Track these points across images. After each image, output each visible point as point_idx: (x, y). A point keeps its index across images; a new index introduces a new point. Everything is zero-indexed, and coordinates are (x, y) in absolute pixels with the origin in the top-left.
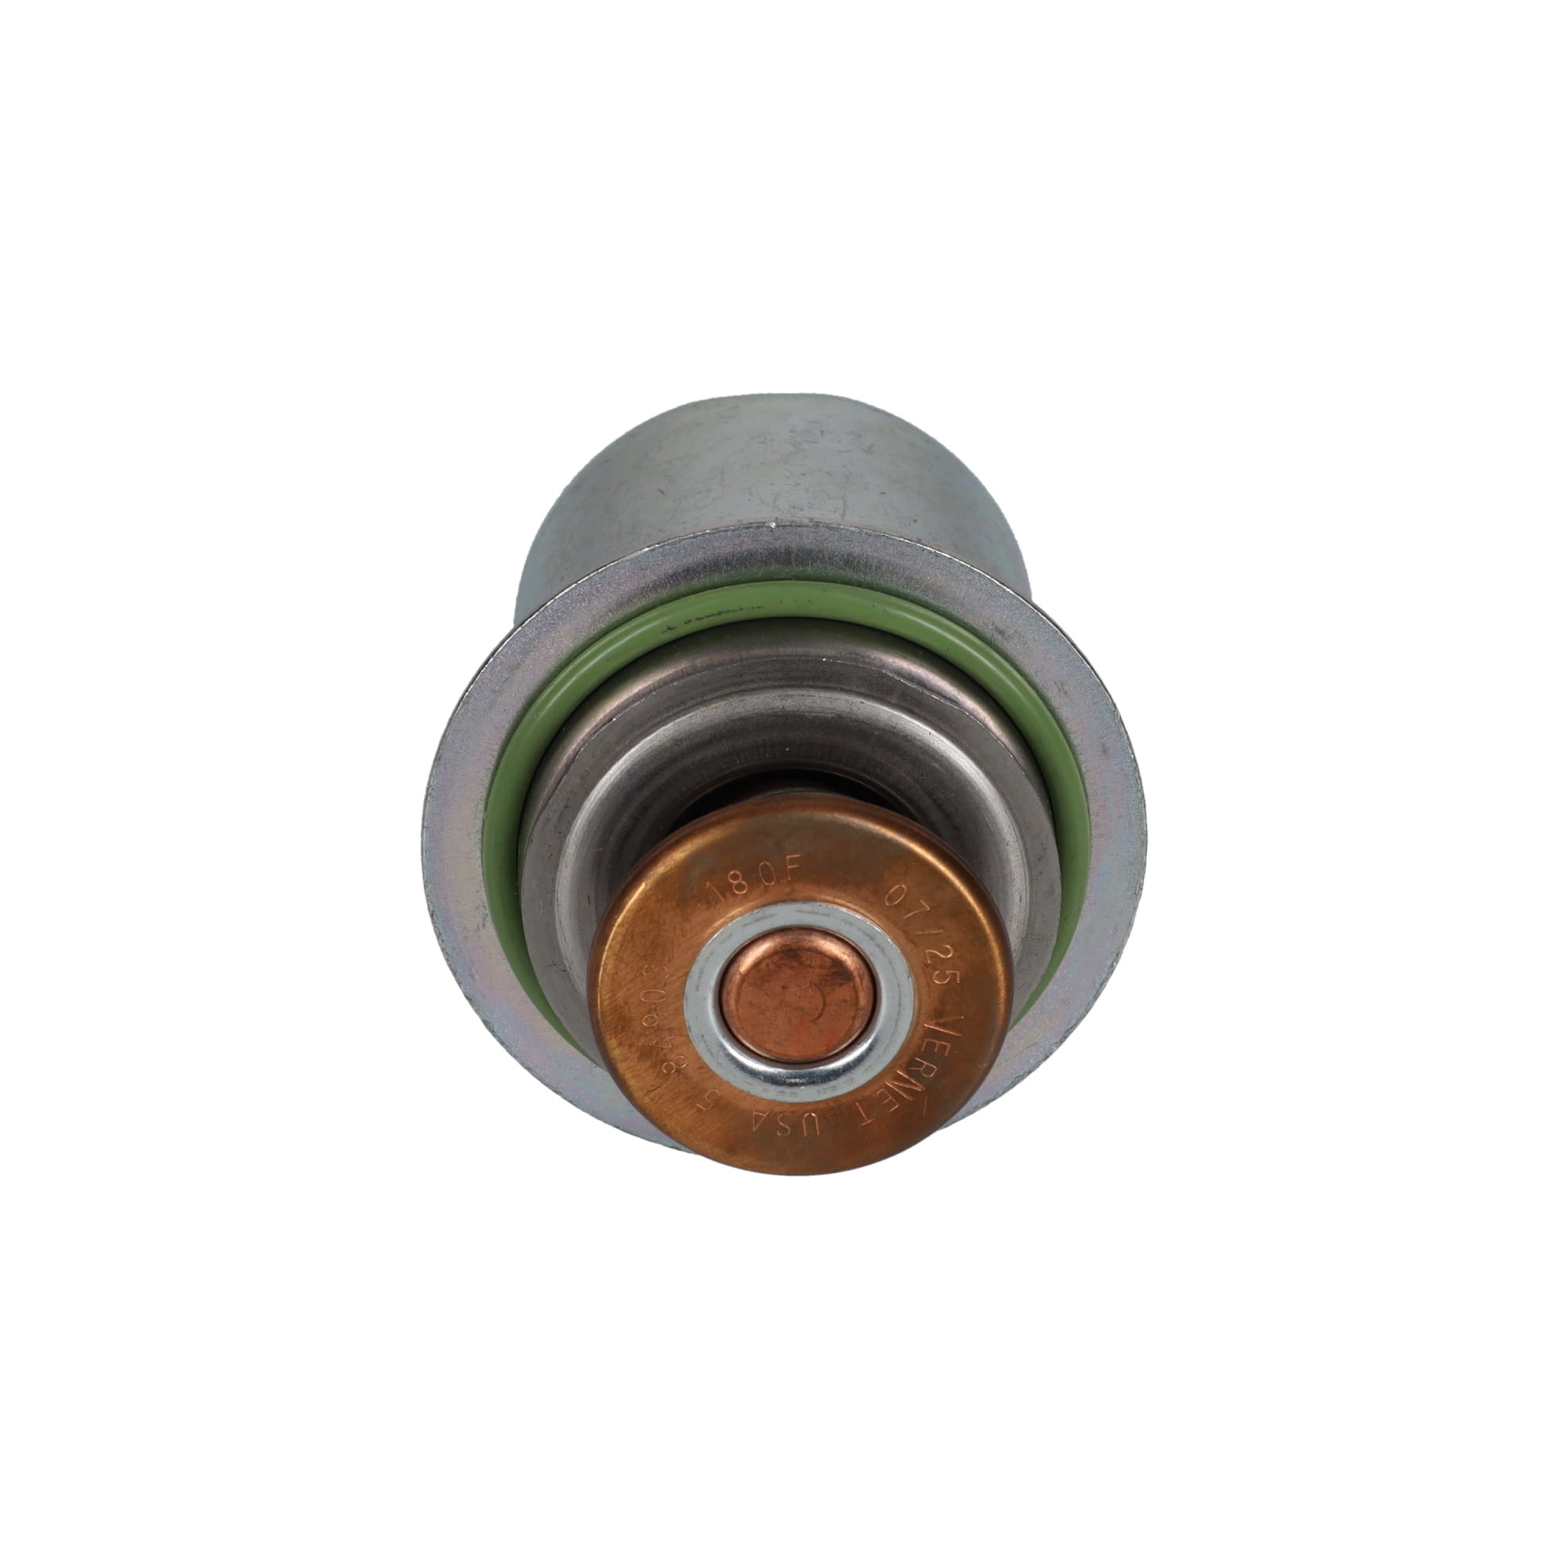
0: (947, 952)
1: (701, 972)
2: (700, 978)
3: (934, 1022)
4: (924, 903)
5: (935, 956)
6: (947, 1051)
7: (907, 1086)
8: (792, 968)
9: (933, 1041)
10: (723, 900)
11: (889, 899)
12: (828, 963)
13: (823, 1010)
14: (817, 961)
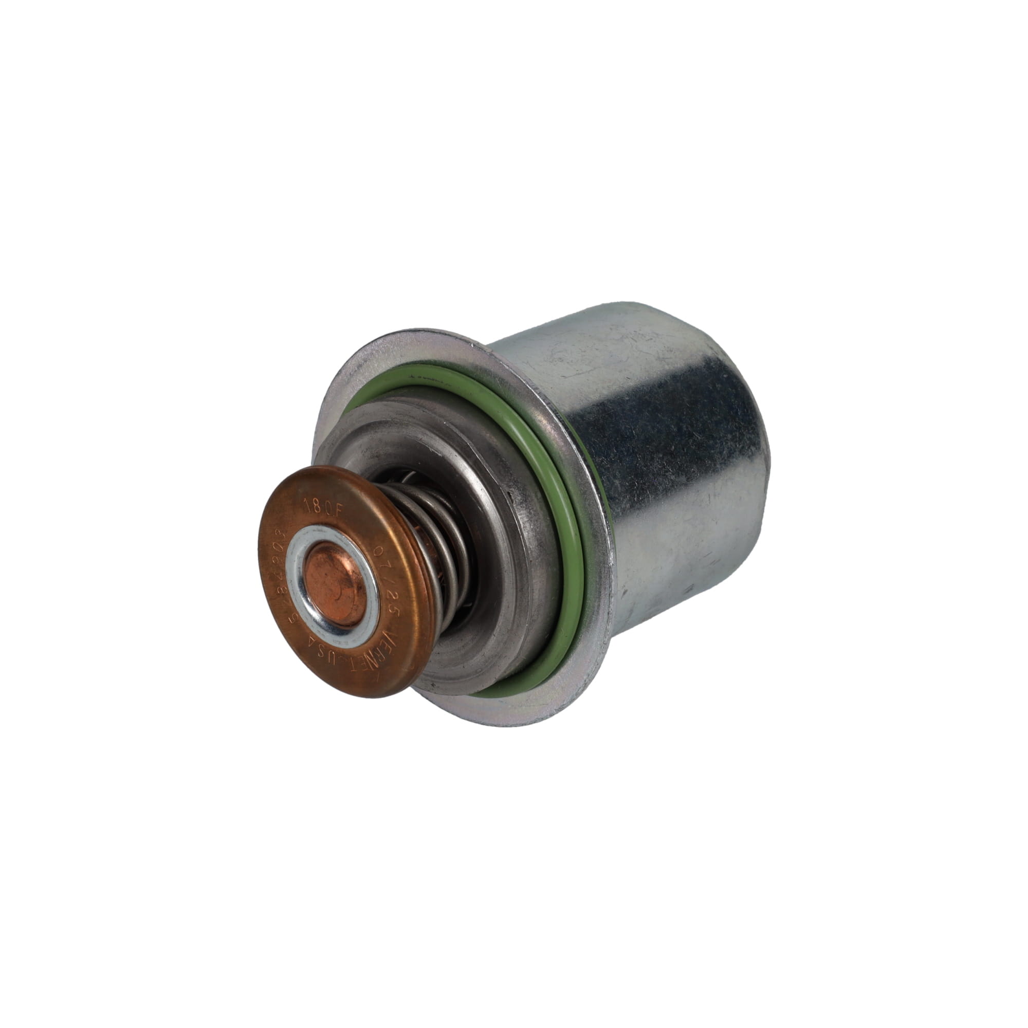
0: (395, 596)
1: (294, 546)
2: (293, 548)
3: (387, 632)
4: (389, 563)
5: (390, 596)
6: (390, 652)
7: (372, 662)
8: (330, 566)
9: (385, 643)
10: (310, 512)
11: (376, 552)
12: (345, 572)
13: (340, 597)
14: (340, 569)
